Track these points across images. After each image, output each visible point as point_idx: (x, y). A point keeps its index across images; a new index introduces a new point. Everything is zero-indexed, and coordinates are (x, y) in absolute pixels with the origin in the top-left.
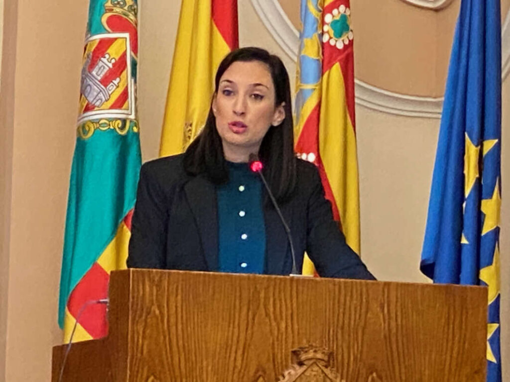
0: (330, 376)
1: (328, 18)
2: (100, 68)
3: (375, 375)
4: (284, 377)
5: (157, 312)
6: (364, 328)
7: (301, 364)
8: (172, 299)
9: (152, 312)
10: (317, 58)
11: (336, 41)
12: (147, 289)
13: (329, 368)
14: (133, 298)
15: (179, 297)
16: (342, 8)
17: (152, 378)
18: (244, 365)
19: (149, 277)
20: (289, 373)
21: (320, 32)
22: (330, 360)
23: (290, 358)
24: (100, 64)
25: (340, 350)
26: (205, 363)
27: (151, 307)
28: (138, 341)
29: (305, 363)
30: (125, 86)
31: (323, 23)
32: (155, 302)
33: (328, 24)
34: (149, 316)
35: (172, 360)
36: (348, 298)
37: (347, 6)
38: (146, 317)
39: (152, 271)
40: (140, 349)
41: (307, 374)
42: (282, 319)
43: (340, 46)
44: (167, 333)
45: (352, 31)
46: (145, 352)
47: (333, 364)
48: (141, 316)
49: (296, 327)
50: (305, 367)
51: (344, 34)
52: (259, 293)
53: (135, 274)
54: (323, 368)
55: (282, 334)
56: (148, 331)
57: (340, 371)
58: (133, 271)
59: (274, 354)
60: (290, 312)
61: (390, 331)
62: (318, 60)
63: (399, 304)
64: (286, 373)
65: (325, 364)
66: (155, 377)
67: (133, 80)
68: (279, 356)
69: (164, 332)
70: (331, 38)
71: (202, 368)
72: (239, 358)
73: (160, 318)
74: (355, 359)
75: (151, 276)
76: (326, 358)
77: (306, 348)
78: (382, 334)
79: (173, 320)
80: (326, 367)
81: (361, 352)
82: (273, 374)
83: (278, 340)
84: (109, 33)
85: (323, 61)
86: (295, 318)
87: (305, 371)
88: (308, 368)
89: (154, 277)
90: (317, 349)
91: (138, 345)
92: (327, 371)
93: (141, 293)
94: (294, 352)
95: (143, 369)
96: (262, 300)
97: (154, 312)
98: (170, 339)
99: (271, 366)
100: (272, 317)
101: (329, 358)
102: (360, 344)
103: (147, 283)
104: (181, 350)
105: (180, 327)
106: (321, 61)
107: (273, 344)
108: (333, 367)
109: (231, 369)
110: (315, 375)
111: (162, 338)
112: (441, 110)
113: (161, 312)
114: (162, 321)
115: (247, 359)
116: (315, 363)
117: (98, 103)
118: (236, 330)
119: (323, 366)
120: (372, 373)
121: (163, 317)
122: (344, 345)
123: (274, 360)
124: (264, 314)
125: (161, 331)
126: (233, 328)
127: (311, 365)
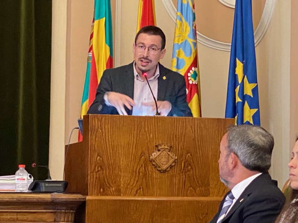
0: (171, 155)
3: (189, 154)
4: (152, 156)
5: (100, 131)
6: (184, 136)
7: (159, 150)
8: (106, 126)
9: (98, 131)
12: (96, 122)
13: (170, 152)
14: (91, 125)
15: (109, 125)
17: (99, 157)
18: (136, 151)
19: (97, 117)
20: (154, 154)
22: (171, 149)
23: (155, 149)
25: (175, 146)
26: (120, 151)
27: (98, 130)
28: (93, 143)
29: (160, 150)
32: (99, 127)
34: (97, 133)
35: (107, 150)
36: (178, 124)
39: (98, 115)
40: (94, 145)
41: (161, 154)
42: (151, 133)
44: (105, 140)
46: (96, 147)
47: (172, 150)
48: (94, 133)
49: (157, 136)
50: (160, 152)
52: (142, 123)
53: (91, 116)
54: (168, 152)
55: (151, 139)
56: (97, 139)
57: (175, 153)
58: (91, 115)
59: (148, 147)
60: (154, 130)
61: (195, 137)
63: (198, 127)
64: (153, 154)
65: (168, 150)
66: (100, 157)
68: (150, 147)
69: (103, 139)
71: (119, 153)
72: (134, 149)
73: (102, 134)
74: (181, 148)
75: (98, 117)
76: (169, 148)
77: (161, 144)
78: (192, 138)
79: (107, 135)
80: (169, 151)
81: (184, 146)
82: (148, 155)
83: (150, 141)
86: (156, 132)
87: (161, 153)
88: (162, 152)
89: (99, 118)
90: (165, 145)
92: (169, 153)
93: (94, 124)
94: (156, 146)
95: (95, 153)
96: (143, 126)
97: (99, 131)
99: (147, 152)
100: (147, 132)
101: (170, 148)
102: (183, 142)
103: (96, 120)
104: (111, 146)
105: (110, 137)
107: (148, 142)
108: (172, 151)
109: (131, 153)
110: (164, 155)
111: (103, 141)
113: (102, 131)
114: (103, 135)
115: (137, 149)
116: (164, 150)
118: (132, 138)
119: (168, 151)
120: (188, 154)
121: (103, 133)
122: (176, 143)
123: (148, 149)
124: (144, 131)
125: (102, 138)
126: (131, 137)
127: (163, 151)
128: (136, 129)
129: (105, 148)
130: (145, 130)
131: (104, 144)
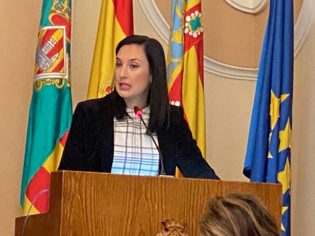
1: (188, 19)
2: (47, 47)
5: (79, 197)
7: (167, 230)
8: (88, 189)
10: (181, 43)
11: (193, 33)
12: (73, 183)
13: (184, 233)
14: (64, 188)
15: (93, 188)
16: (197, 12)
19: (74, 175)
20: (160, 235)
21: (183, 27)
22: (185, 228)
23: (160, 227)
24: (47, 44)
25: (191, 224)
27: (75, 195)
28: (67, 214)
29: (169, 229)
30: (62, 58)
31: (185, 21)
32: (77, 191)
33: (188, 22)
34: (74, 200)
35: (88, 227)
36: (196, 190)
37: (200, 11)
38: (72, 200)
39: (76, 173)
40: (68, 220)
42: (155, 202)
43: (195, 36)
44: (85, 210)
45: (202, 26)
46: (71, 221)
47: (187, 230)
48: (69, 200)
49: (164, 207)
51: (198, 28)
52: (142, 186)
53: (66, 174)
55: (155, 212)
56: (73, 210)
57: (191, 235)
58: (64, 173)
59: (150, 223)
60: (160, 198)
62: (182, 44)
65: (181, 230)
67: (67, 55)
68: (153, 225)
69: (83, 209)
70: (189, 31)
71: (106, 232)
72: (129, 227)
73: (80, 201)
75: (76, 175)
79: (88, 202)
80: (182, 232)
84: (53, 26)
85: (185, 44)
86: (164, 202)
87: (169, 235)
88: (171, 233)
91: (67, 217)
92: (183, 235)
93: (69, 185)
95: (70, 232)
96: (144, 191)
97: (77, 197)
98: (86, 213)
99: (149, 231)
100: (149, 201)
103: (73, 180)
104: (93, 220)
105: (92, 205)
106: (183, 44)
107: (150, 217)
108: (187, 232)
111: (82, 213)
112: (256, 76)
113: (81, 197)
114: (82, 204)
115: (134, 227)
116: (175, 230)
117: (45, 69)
118: (127, 209)
119: (180, 231)
121: (82, 200)
122: (193, 219)
123: (150, 228)
124: (145, 199)
125: (81, 209)
126: (126, 207)
127: (173, 231)
128: (132, 196)
129: (84, 224)
130: (147, 198)
131: (84, 218)
